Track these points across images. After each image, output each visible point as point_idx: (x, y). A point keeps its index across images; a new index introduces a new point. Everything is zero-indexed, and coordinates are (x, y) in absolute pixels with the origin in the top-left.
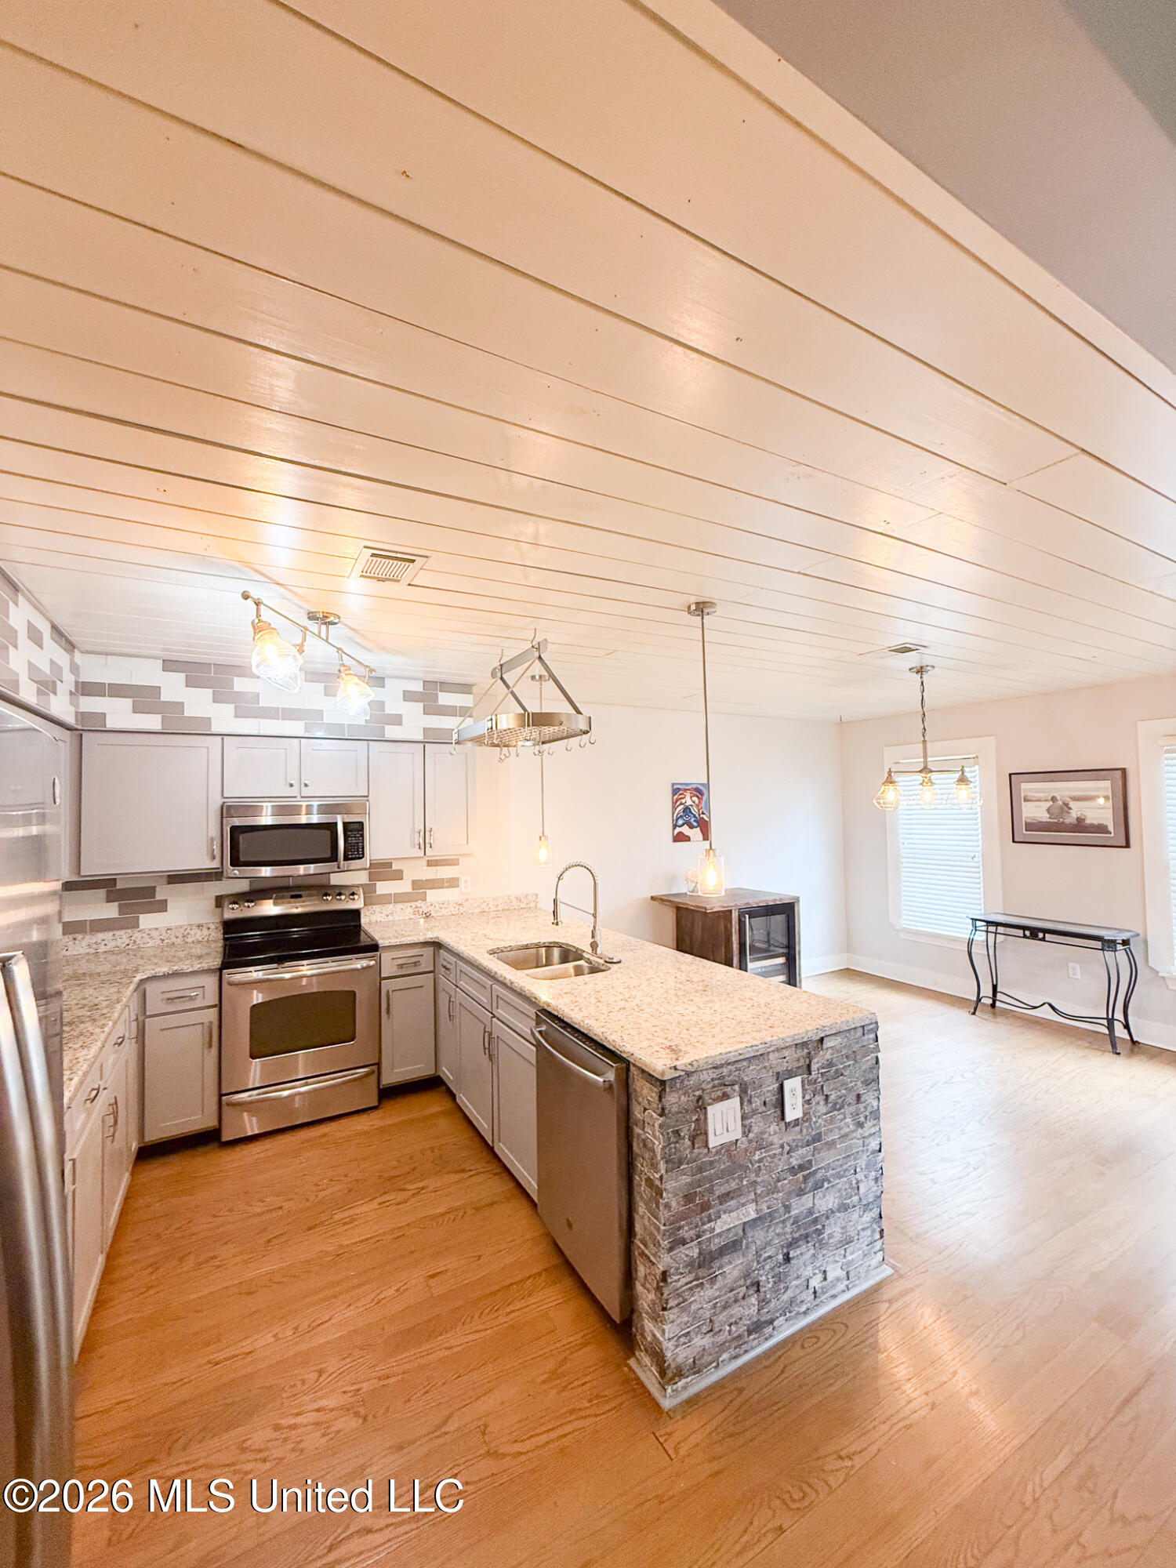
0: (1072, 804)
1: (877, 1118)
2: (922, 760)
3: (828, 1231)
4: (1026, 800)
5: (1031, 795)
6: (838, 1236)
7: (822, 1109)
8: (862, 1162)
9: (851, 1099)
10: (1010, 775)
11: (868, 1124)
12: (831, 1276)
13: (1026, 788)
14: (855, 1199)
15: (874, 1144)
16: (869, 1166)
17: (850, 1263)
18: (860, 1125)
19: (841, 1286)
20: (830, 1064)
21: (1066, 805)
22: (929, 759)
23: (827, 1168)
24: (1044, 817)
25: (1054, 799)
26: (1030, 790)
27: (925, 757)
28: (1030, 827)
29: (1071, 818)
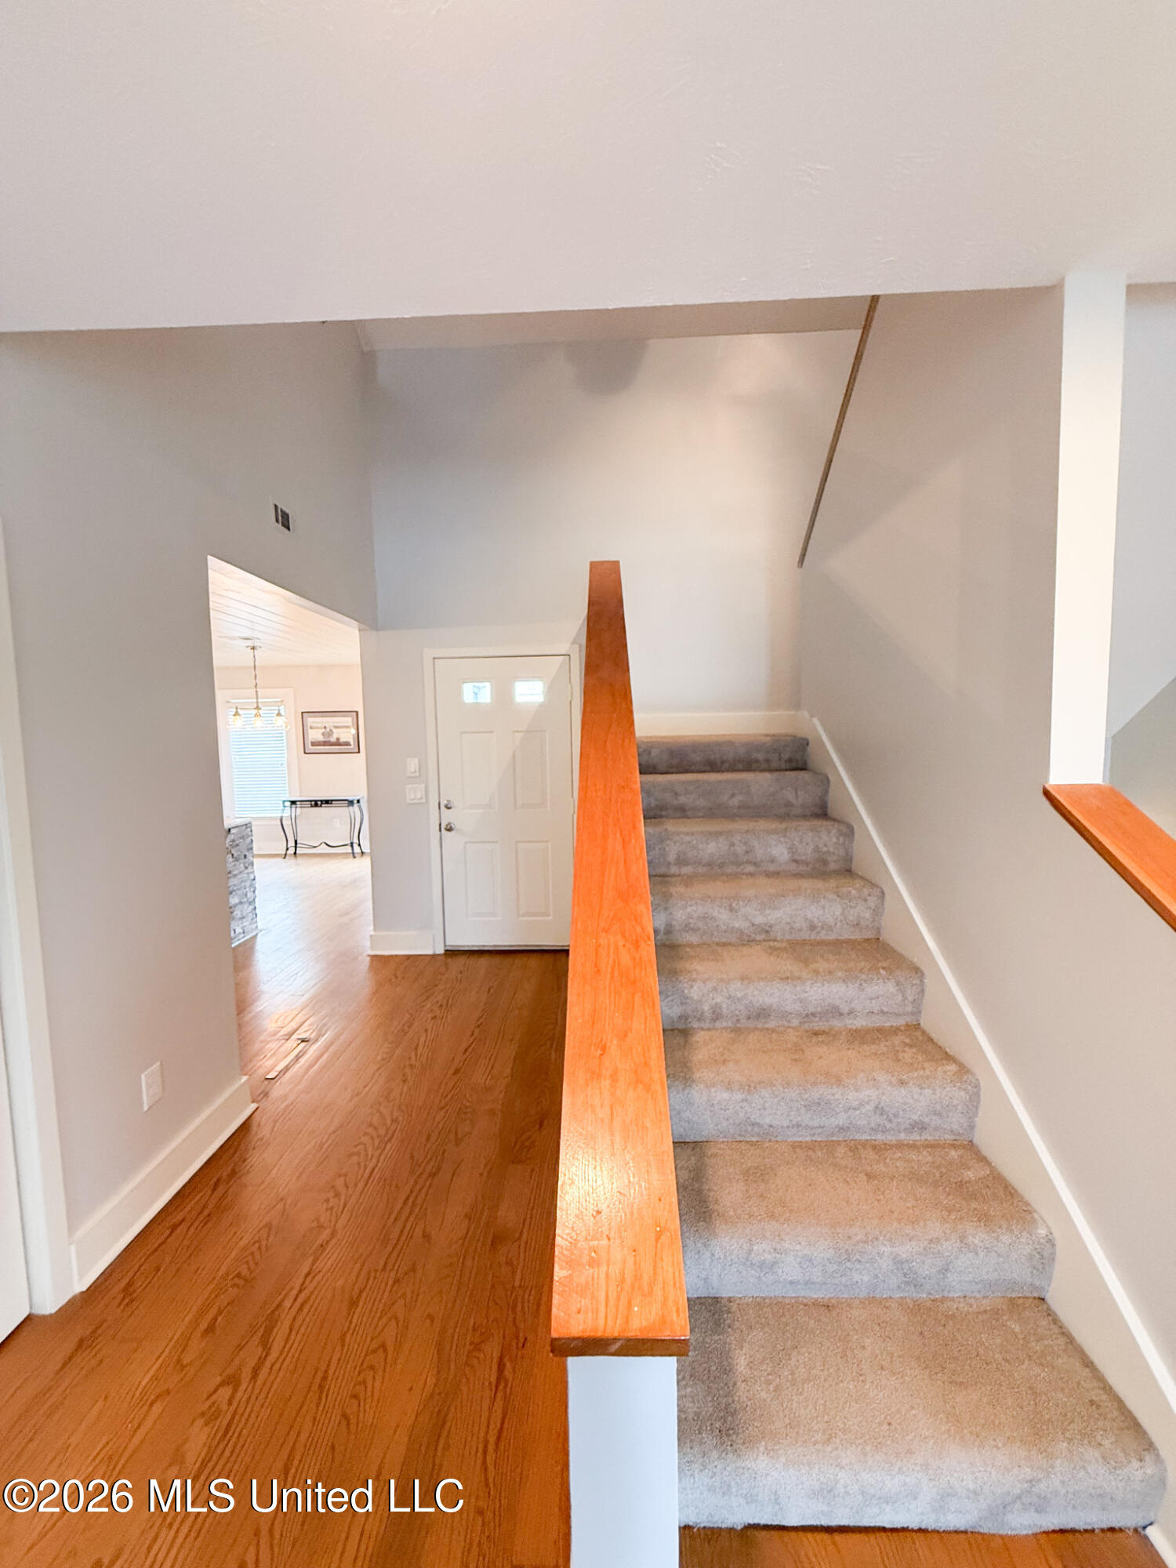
0: (334, 730)
1: (253, 865)
2: (255, 700)
3: (235, 913)
4: (311, 728)
5: (314, 725)
6: (239, 916)
7: (231, 860)
8: (248, 884)
9: (243, 857)
10: (302, 713)
11: (250, 868)
12: (237, 932)
13: (311, 721)
14: (246, 899)
15: (252, 877)
16: (251, 886)
17: (245, 926)
18: (246, 868)
19: (242, 936)
20: (233, 841)
21: (331, 730)
22: (260, 700)
23: (234, 885)
24: (321, 738)
25: (325, 727)
26: (313, 722)
27: (257, 698)
28: (313, 744)
29: (333, 739)
